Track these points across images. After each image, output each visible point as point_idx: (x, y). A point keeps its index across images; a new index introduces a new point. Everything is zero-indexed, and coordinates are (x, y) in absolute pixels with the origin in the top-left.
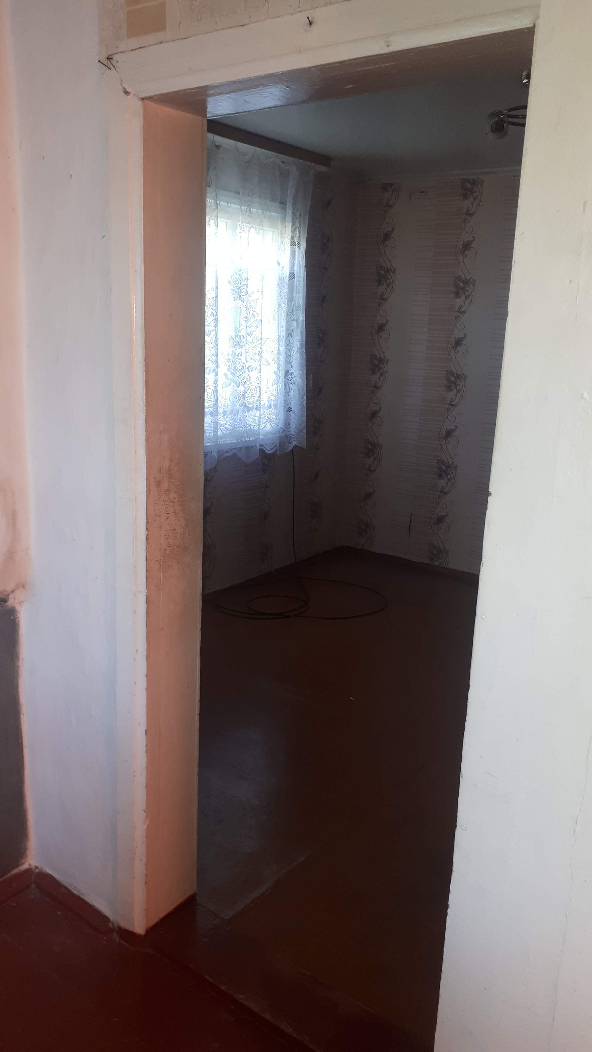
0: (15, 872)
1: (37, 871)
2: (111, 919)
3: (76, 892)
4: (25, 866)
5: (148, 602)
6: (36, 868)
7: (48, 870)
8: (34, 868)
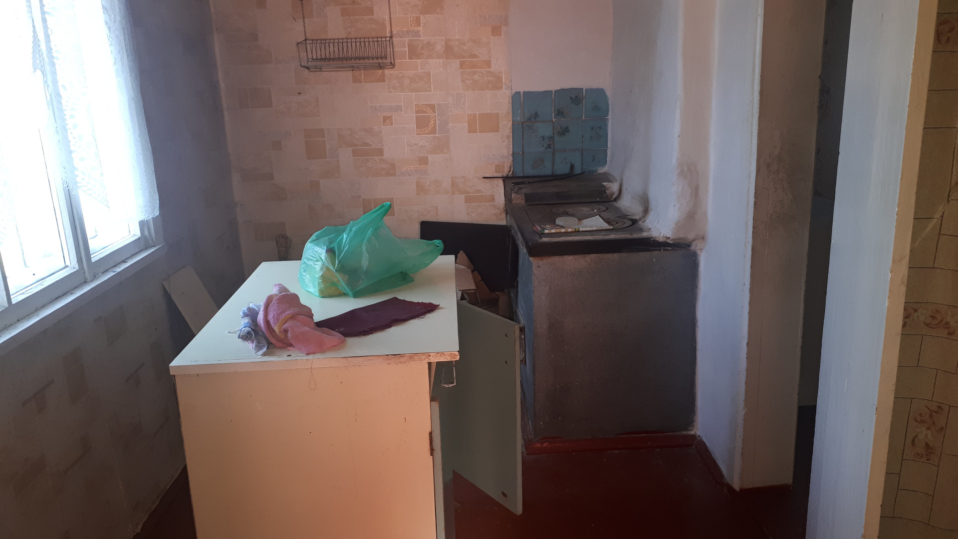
0: (684, 433)
1: (699, 438)
2: (725, 477)
3: (713, 456)
4: (692, 433)
5: (753, 250)
6: (699, 436)
7: (705, 440)
8: (697, 436)
